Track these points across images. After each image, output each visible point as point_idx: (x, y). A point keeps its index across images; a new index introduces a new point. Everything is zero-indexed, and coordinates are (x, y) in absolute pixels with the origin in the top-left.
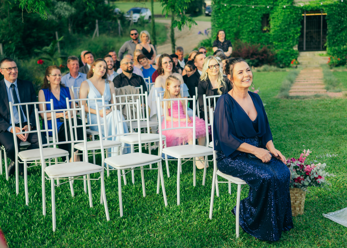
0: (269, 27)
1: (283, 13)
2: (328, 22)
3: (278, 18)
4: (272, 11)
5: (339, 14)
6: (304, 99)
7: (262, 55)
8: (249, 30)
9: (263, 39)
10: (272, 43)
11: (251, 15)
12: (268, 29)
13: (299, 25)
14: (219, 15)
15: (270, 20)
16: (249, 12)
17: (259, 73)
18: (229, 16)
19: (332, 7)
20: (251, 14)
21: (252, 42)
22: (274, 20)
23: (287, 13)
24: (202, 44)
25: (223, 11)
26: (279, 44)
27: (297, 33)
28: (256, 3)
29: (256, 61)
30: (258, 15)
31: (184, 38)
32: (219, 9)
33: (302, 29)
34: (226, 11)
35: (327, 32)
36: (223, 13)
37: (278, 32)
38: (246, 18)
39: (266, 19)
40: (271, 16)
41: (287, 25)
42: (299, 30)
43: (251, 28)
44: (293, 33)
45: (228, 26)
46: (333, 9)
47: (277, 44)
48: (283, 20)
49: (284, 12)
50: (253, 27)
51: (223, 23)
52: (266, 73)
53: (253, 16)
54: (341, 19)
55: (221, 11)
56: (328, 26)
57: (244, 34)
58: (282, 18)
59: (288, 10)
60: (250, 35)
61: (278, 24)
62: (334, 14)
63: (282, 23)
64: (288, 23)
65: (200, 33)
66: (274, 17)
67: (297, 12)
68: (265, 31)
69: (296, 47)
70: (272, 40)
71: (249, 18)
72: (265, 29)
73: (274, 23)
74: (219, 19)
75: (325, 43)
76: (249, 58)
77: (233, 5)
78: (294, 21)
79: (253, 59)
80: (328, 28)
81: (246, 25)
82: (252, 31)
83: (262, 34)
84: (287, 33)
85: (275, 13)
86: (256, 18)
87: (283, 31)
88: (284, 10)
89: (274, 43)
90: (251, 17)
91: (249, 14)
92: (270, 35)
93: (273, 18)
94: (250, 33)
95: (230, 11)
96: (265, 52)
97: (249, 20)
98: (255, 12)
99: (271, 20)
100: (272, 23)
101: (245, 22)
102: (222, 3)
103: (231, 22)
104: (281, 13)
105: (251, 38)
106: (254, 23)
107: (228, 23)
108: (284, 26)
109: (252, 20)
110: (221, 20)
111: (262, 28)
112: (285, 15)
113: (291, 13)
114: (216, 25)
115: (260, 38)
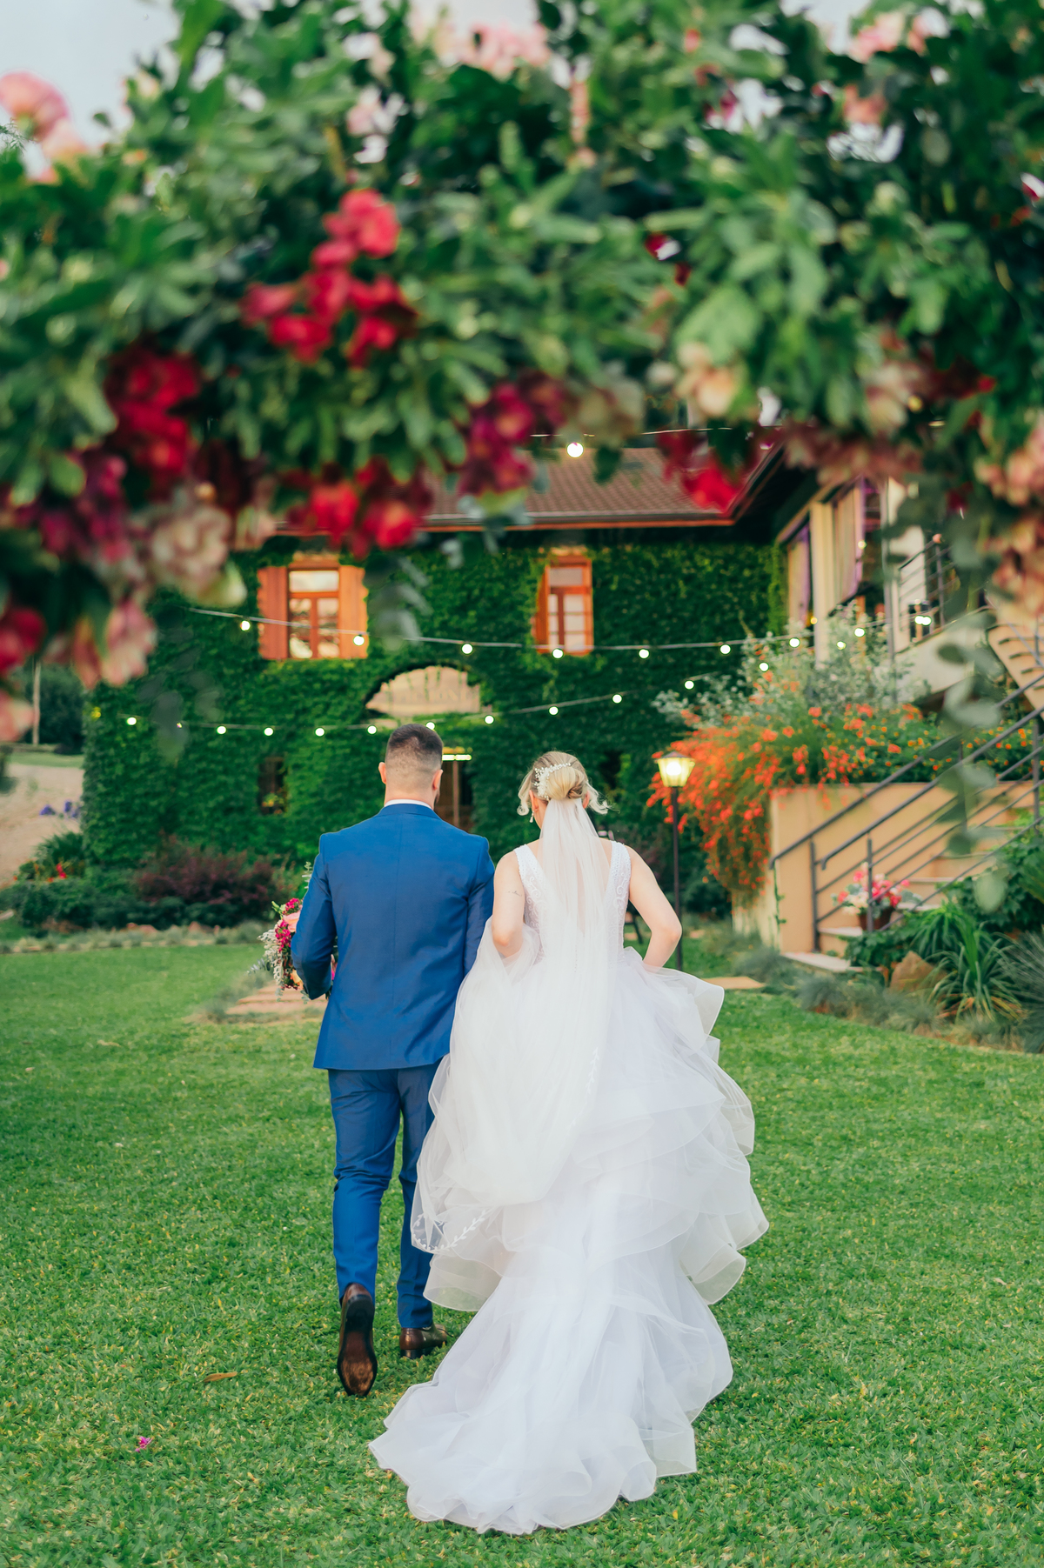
0: (284, 794)
1: (328, 753)
2: (475, 785)
3: (311, 768)
4: (290, 745)
7: (253, 890)
8: (211, 804)
9: (262, 835)
10: (291, 849)
11: (220, 757)
12: (281, 801)
14: (112, 752)
15: (286, 773)
16: (211, 744)
17: (223, 947)
18: (144, 758)
19: (484, 737)
20: (222, 752)
21: (225, 844)
22: (298, 774)
23: (339, 752)
24: (50, 846)
25: (125, 740)
28: (238, 715)
29: (231, 908)
30: (246, 757)
32: (112, 734)
34: (133, 740)
35: (474, 817)
36: (124, 745)
37: (312, 814)
38: (203, 765)
39: (270, 768)
40: (291, 760)
41: (341, 789)
43: (221, 798)
45: (140, 791)
46: (486, 741)
48: (327, 774)
49: (333, 748)
50: (229, 794)
51: (125, 778)
52: (243, 945)
53: (227, 759)
55: (119, 738)
56: (475, 795)
57: (197, 817)
58: (325, 768)
59: (344, 743)
60: (218, 820)
61: (313, 788)
62: (493, 758)
63: (326, 782)
64: (346, 784)
65: (48, 811)
66: (300, 762)
68: (271, 810)
70: (291, 838)
71: (213, 766)
72: (270, 801)
73: (298, 783)
74: (111, 765)
76: (204, 901)
78: (363, 778)
79: (220, 901)
80: (475, 801)
81: (204, 787)
82: (225, 809)
83: (260, 817)
85: (302, 750)
86: (240, 766)
88: (330, 743)
89: (300, 846)
90: (219, 763)
91: (214, 751)
92: (283, 821)
93: (297, 767)
94: (219, 814)
95: (146, 742)
97: (212, 771)
98: (234, 744)
99: (290, 771)
100: (291, 783)
101: (201, 777)
102: (120, 715)
103: (151, 776)
104: (321, 751)
105: (222, 831)
106: (232, 781)
107: (142, 779)
108: (333, 792)
109: (226, 772)
110: (118, 770)
111: (260, 798)
112: (333, 758)
113: (355, 752)
114: (101, 788)
115: (250, 829)
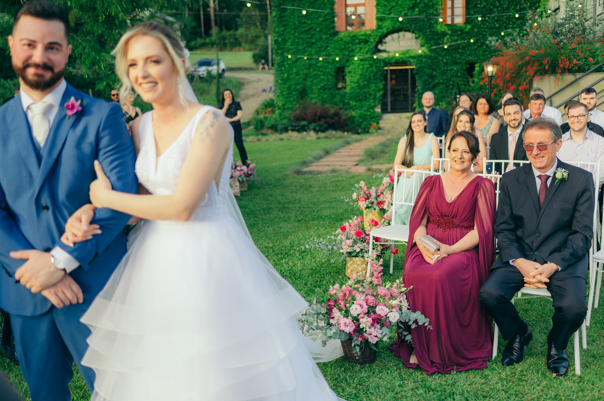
0: (345, 83)
1: (361, 67)
2: (417, 77)
3: (355, 73)
4: (348, 64)
5: (430, 67)
6: (317, 174)
7: (333, 119)
8: (319, 87)
9: (337, 98)
10: (348, 103)
11: (321, 69)
12: (344, 85)
13: (381, 81)
14: (283, 68)
15: (346, 75)
16: (319, 65)
17: (319, 140)
18: (295, 70)
19: (420, 59)
20: (323, 68)
21: (324, 101)
22: (350, 75)
23: (365, 66)
24: (264, 104)
25: (288, 64)
26: (357, 104)
27: (379, 91)
28: (328, 53)
29: (325, 125)
30: (331, 69)
31: (259, 96)
32: (283, 62)
33: (385, 86)
34: (291, 64)
35: (416, 90)
36: (287, 66)
37: (355, 90)
38: (315, 72)
39: (340, 73)
40: (347, 70)
41: (366, 80)
42: (381, 86)
43: (322, 85)
44: (374, 90)
45: (293, 83)
46: (422, 61)
47: (354, 104)
48: (361, 75)
49: (363, 65)
50: (325, 83)
51: (288, 78)
52: (326, 140)
53: (324, 70)
54: (432, 73)
55: (285, 63)
56: (417, 82)
57: (314, 92)
58: (360, 72)
59: (367, 63)
60: (321, 93)
61: (356, 80)
62: (424, 67)
63: (360, 78)
64: (368, 78)
65: (264, 90)
66: (350, 70)
67: (378, 65)
68: (340, 89)
69: (378, 108)
70: (348, 99)
71: (319, 73)
72: (340, 85)
73: (350, 78)
74: (283, 73)
75: (414, 103)
76: (315, 122)
77: (299, 56)
78: (374, 76)
79: (321, 123)
80: (417, 84)
81: (316, 80)
82: (324, 89)
83: (337, 92)
84: (366, 90)
85: (351, 66)
86: (328, 73)
87: (361, 88)
88: (362, 63)
89: (351, 102)
90: (322, 71)
91: (320, 67)
92: (345, 93)
93: (349, 72)
94: (321, 91)
95: (295, 64)
96: (337, 114)
97: (319, 75)
98: (326, 64)
99: (347, 74)
100: (348, 78)
101: (315, 77)
102: (286, 54)
103: (297, 77)
104: (358, 66)
105: (323, 97)
106: (326, 78)
107: (294, 78)
108: (363, 82)
109: (324, 75)
110: (286, 75)
111: (336, 84)
112: (363, 69)
113: (371, 66)
114: (280, 82)
115: (333, 96)
